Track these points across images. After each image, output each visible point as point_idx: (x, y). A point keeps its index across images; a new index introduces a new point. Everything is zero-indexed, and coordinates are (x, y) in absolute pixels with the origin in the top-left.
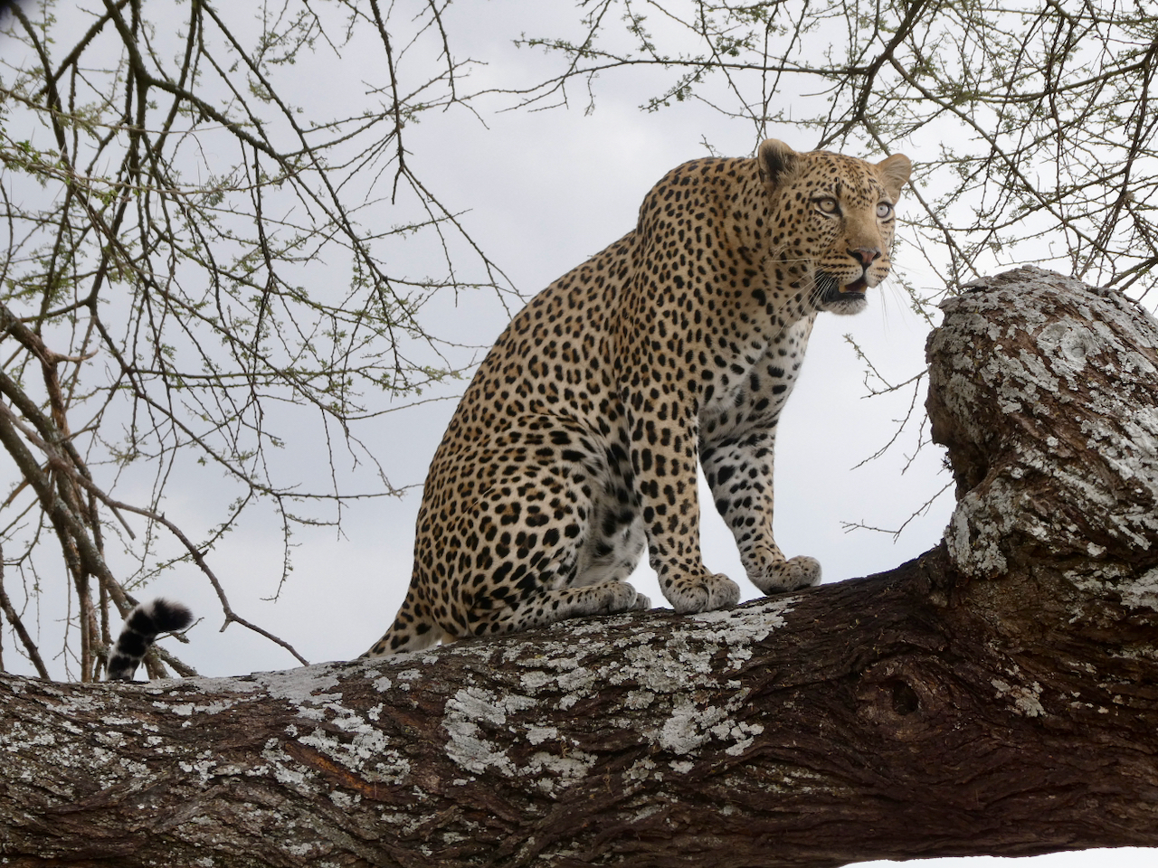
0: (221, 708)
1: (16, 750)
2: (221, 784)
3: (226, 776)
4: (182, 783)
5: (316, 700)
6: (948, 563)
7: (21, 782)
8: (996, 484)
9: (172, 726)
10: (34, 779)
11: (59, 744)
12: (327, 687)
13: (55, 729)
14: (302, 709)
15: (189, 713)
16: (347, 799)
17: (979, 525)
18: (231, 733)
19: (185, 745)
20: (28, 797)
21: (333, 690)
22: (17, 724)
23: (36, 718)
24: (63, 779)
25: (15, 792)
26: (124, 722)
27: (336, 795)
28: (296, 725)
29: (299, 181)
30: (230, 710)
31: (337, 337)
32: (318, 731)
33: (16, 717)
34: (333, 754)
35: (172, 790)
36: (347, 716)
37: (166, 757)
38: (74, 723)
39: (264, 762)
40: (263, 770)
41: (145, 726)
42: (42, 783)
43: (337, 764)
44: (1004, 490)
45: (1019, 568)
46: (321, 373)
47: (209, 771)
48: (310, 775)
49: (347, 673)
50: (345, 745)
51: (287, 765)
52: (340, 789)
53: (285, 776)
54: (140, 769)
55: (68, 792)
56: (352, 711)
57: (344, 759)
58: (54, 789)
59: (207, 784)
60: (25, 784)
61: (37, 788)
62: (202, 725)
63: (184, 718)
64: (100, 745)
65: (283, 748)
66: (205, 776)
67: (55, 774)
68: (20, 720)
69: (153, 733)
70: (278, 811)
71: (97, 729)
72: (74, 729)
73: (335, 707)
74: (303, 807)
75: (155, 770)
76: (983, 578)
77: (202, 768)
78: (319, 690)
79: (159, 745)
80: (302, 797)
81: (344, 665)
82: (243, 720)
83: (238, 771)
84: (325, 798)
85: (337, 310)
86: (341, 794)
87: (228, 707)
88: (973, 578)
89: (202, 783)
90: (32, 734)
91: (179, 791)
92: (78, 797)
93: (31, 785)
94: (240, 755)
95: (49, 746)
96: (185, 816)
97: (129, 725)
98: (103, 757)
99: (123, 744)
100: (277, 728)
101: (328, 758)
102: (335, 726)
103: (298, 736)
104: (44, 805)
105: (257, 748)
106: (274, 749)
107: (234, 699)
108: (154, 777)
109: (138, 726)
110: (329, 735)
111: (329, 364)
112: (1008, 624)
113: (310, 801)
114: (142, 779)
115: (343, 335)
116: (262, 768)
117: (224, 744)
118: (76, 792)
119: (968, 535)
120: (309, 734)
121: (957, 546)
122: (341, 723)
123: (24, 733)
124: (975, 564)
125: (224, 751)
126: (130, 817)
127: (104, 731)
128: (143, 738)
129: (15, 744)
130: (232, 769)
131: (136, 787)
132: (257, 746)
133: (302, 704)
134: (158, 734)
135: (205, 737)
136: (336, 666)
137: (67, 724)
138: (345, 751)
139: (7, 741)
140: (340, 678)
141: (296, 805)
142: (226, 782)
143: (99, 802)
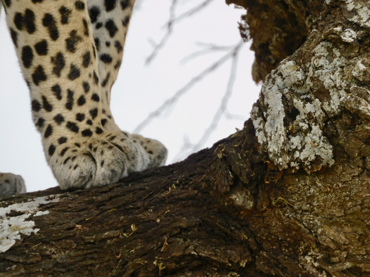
6: (256, 152)
8: (320, 49)
17: (298, 103)
44: (331, 57)
45: (349, 158)
76: (301, 172)
88: (287, 172)
112: (331, 232)
119: (283, 115)
121: (268, 130)
124: (291, 152)
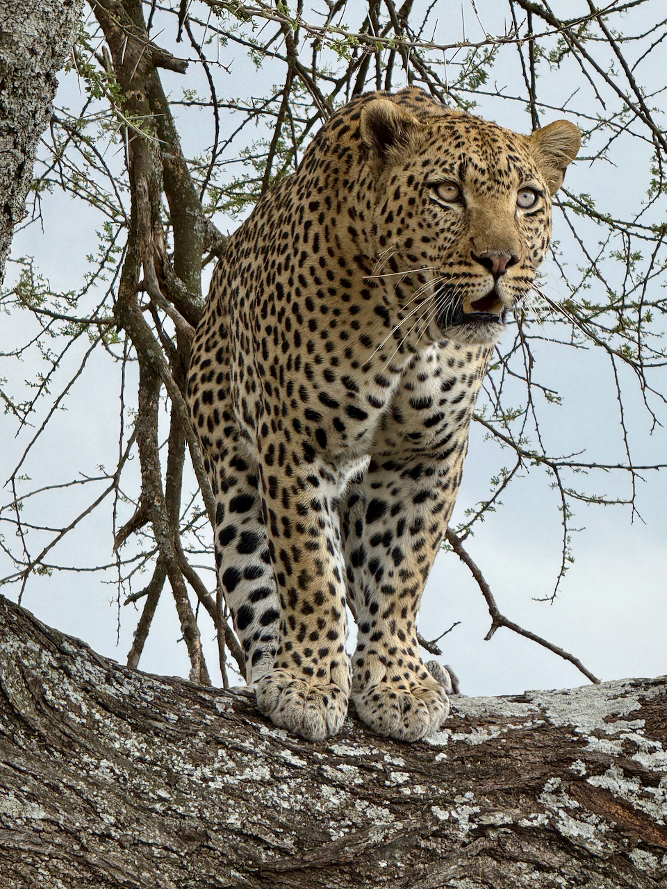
0: (486, 737)
1: (220, 786)
2: (487, 837)
3: (493, 827)
4: (435, 834)
5: (610, 729)
7: (226, 829)
9: (421, 759)
10: (243, 825)
11: (276, 780)
12: (625, 711)
13: (271, 759)
14: (592, 739)
15: (445, 743)
16: (652, 860)
18: (499, 770)
19: (439, 784)
20: (235, 849)
21: (632, 716)
22: (222, 752)
23: (246, 744)
24: (281, 825)
25: (218, 841)
26: (360, 752)
27: (637, 855)
28: (585, 761)
29: (585, 55)
30: (497, 740)
31: (630, 259)
32: (613, 770)
33: (220, 743)
34: (633, 800)
35: (423, 843)
36: (652, 750)
37: (414, 800)
38: (296, 753)
39: (542, 809)
40: (541, 820)
41: (387, 758)
42: (254, 831)
43: (638, 813)
46: (608, 308)
47: (471, 820)
48: (603, 827)
49: (650, 694)
50: (650, 789)
51: (574, 813)
52: (643, 846)
53: (570, 828)
54: (381, 815)
55: (288, 842)
56: (658, 744)
57: (648, 807)
58: (269, 838)
59: (468, 836)
60: (232, 831)
61: (247, 837)
62: (462, 759)
63: (438, 749)
64: (329, 782)
65: (568, 792)
66: (465, 826)
67: (271, 818)
68: (225, 747)
69: (398, 769)
70: (562, 874)
71: (325, 761)
72: (295, 761)
73: (636, 738)
74: (594, 869)
75: (400, 817)
77: (462, 814)
78: (614, 715)
79: (406, 784)
80: (592, 856)
81: (648, 684)
82: (513, 753)
83: (508, 820)
84: (623, 859)
85: (629, 225)
86: (644, 854)
87: (495, 735)
89: (461, 835)
90: (241, 766)
91: (432, 844)
92: (301, 849)
93: (239, 833)
94: (511, 799)
95: (263, 782)
96: (440, 877)
97: (366, 757)
98: (332, 798)
99: (359, 781)
100: (559, 764)
101: (627, 807)
102: (636, 763)
103: (588, 776)
104: (256, 860)
105: (534, 791)
106: (556, 792)
107: (503, 726)
108: (399, 825)
109: (379, 758)
110: (628, 774)
111: (619, 294)
113: (604, 862)
114: (383, 828)
115: (637, 257)
116: (540, 817)
117: (489, 785)
118: (299, 843)
120: (601, 773)
122: (644, 760)
123: (231, 764)
125: (492, 793)
126: (369, 878)
127: (334, 764)
128: (385, 774)
129: (219, 778)
130: (500, 818)
131: (376, 838)
132: (533, 789)
133: (592, 734)
134: (404, 770)
135: (465, 775)
136: (636, 684)
137: (286, 754)
138: (649, 796)
139: (209, 775)
140: (642, 700)
141: (585, 867)
142: (493, 835)
143: (329, 857)
